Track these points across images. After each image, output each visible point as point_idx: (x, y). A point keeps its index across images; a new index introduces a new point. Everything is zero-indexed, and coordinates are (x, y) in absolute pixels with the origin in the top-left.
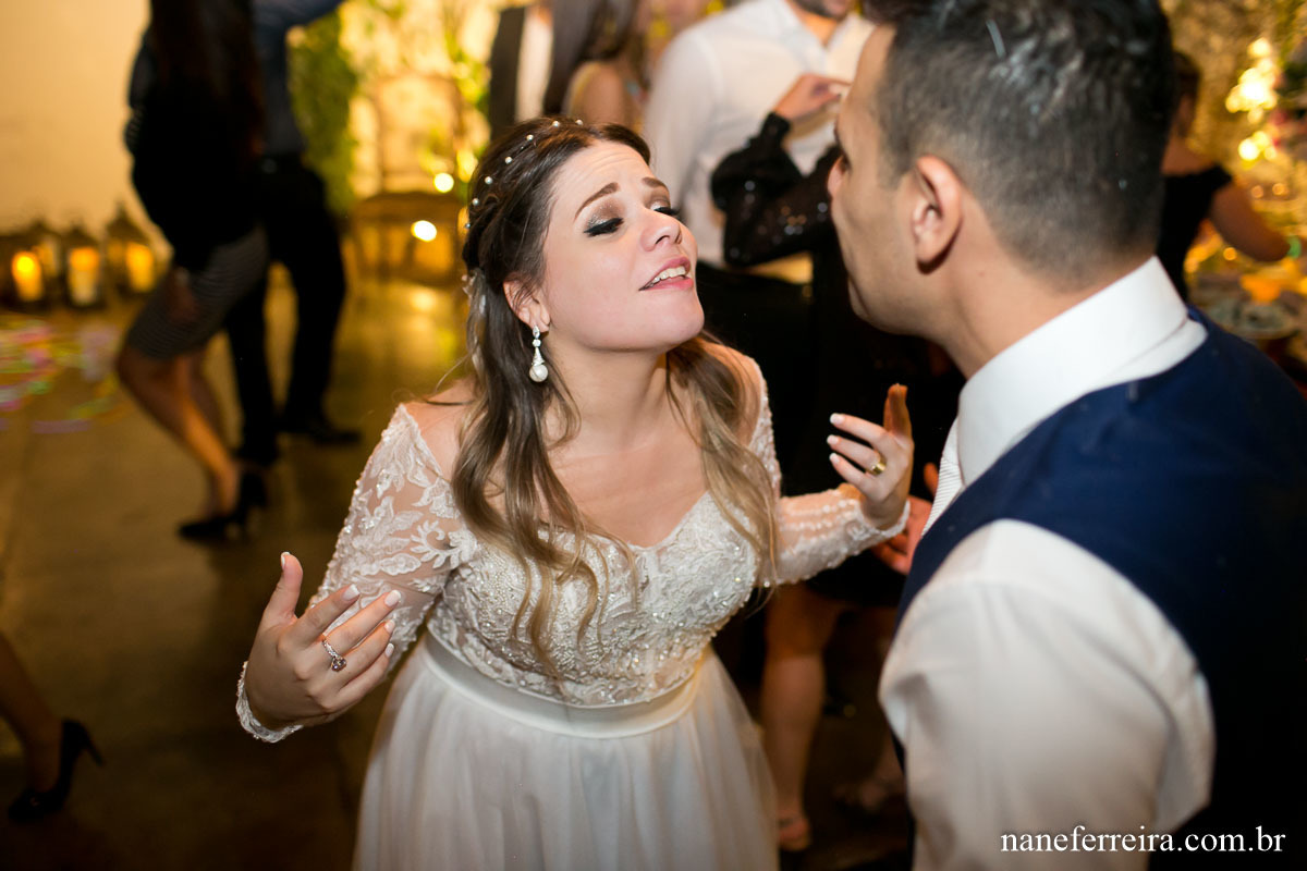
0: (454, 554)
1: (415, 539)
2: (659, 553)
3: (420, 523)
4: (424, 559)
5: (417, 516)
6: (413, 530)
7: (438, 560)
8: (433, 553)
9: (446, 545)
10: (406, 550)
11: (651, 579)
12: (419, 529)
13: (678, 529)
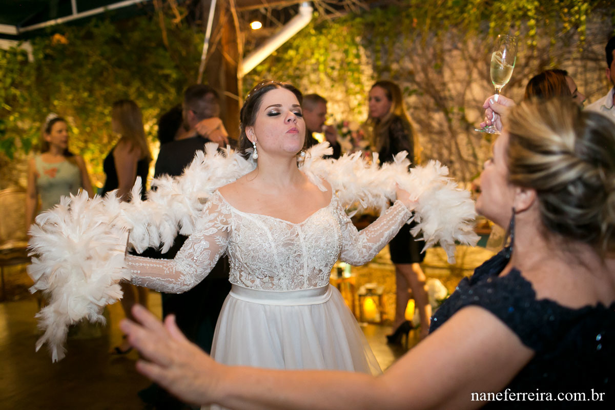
0: (229, 226)
1: (216, 222)
2: (302, 226)
3: (218, 216)
4: (219, 229)
5: (216, 214)
6: (215, 219)
7: (224, 228)
8: (223, 226)
9: (226, 223)
10: (213, 226)
11: (299, 234)
12: (218, 219)
13: (307, 220)
